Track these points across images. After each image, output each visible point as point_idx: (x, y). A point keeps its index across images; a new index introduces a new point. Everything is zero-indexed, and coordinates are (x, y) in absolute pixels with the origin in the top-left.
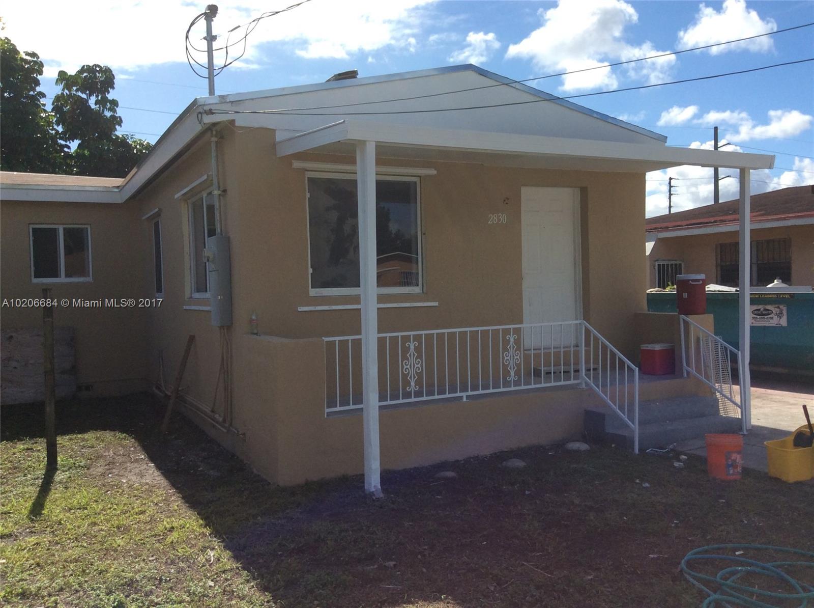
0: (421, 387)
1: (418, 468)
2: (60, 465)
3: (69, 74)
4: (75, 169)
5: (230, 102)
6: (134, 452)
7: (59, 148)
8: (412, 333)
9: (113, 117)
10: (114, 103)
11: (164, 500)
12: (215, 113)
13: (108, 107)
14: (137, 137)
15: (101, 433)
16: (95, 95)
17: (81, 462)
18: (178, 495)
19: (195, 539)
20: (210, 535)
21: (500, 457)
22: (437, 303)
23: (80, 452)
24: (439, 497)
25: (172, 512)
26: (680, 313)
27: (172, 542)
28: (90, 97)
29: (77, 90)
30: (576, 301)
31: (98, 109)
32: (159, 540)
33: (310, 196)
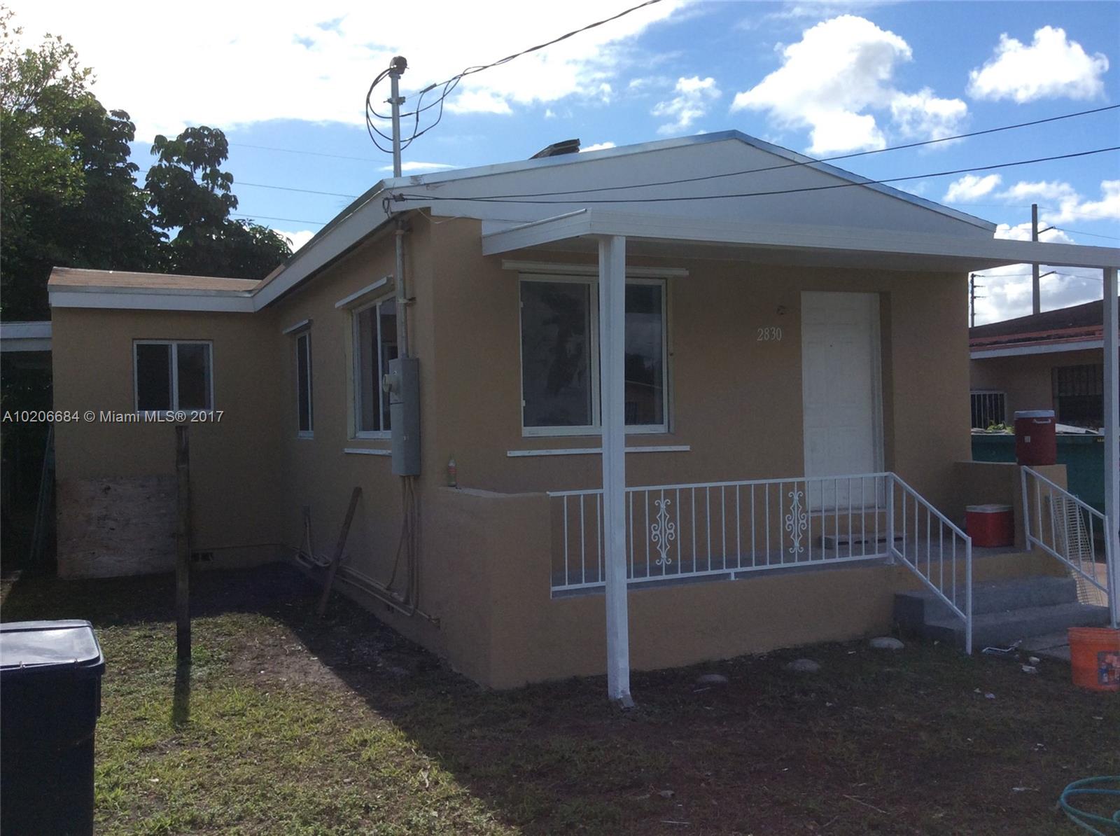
0: (675, 560)
1: (672, 670)
2: (194, 658)
3: (168, 140)
4: (175, 265)
5: (425, 184)
6: (287, 642)
7: (153, 237)
8: (662, 487)
9: (226, 197)
10: (228, 178)
11: (343, 704)
12: (407, 199)
13: (219, 183)
14: (258, 222)
15: (239, 616)
16: (201, 167)
17: (220, 654)
18: (360, 699)
19: (397, 755)
20: (417, 751)
21: (782, 656)
22: (689, 447)
23: (215, 640)
24: (708, 708)
25: (357, 721)
26: (1020, 464)
27: (369, 760)
28: (195, 170)
29: (178, 161)
30: (874, 446)
31: (206, 186)
32: (350, 757)
33: (524, 305)
